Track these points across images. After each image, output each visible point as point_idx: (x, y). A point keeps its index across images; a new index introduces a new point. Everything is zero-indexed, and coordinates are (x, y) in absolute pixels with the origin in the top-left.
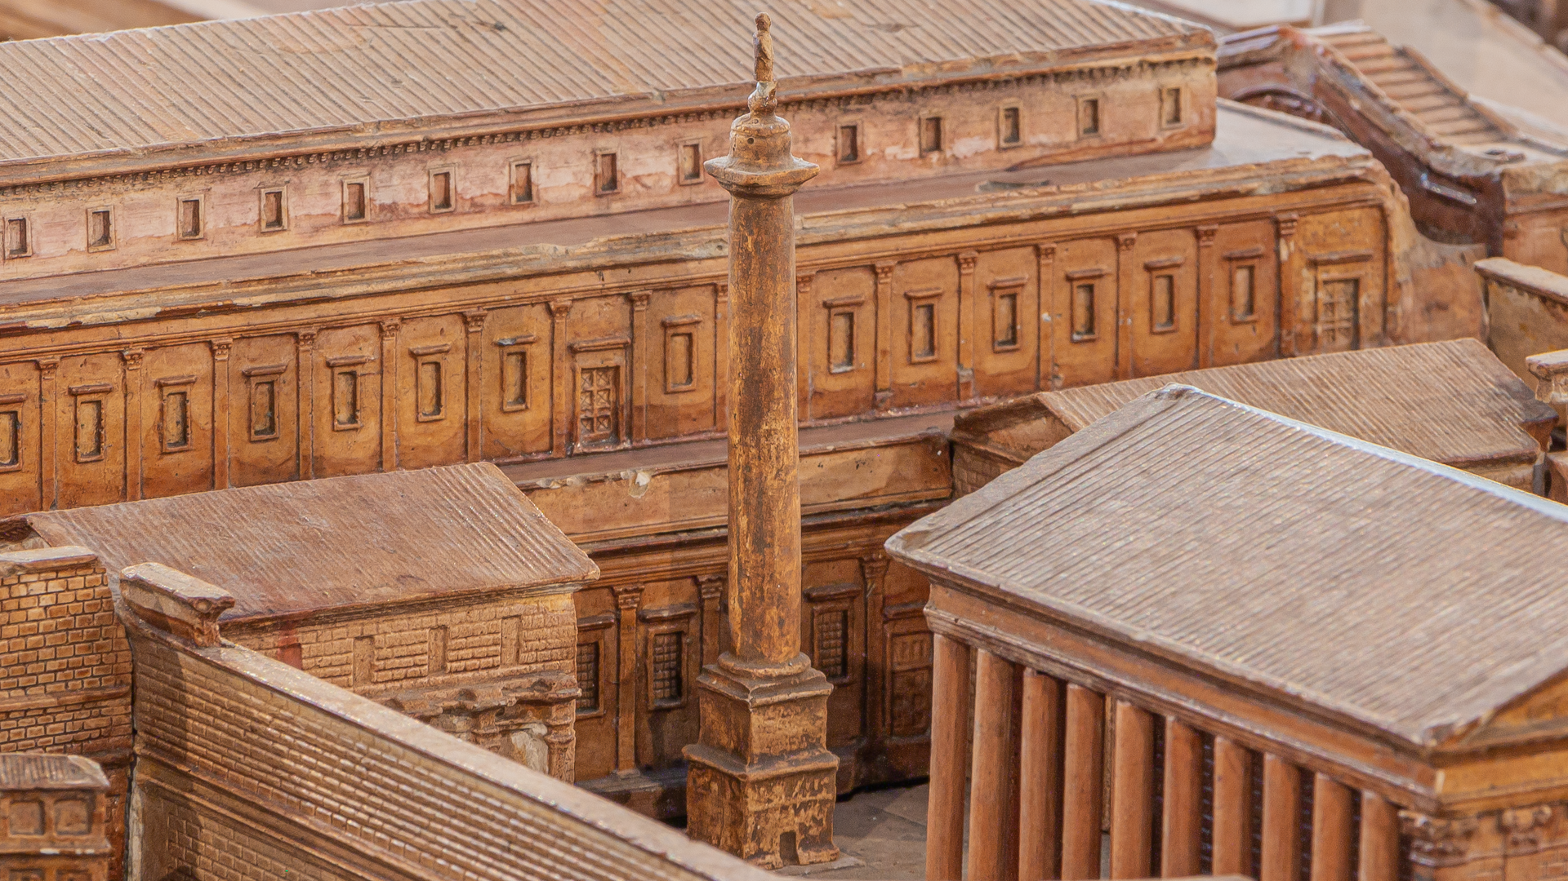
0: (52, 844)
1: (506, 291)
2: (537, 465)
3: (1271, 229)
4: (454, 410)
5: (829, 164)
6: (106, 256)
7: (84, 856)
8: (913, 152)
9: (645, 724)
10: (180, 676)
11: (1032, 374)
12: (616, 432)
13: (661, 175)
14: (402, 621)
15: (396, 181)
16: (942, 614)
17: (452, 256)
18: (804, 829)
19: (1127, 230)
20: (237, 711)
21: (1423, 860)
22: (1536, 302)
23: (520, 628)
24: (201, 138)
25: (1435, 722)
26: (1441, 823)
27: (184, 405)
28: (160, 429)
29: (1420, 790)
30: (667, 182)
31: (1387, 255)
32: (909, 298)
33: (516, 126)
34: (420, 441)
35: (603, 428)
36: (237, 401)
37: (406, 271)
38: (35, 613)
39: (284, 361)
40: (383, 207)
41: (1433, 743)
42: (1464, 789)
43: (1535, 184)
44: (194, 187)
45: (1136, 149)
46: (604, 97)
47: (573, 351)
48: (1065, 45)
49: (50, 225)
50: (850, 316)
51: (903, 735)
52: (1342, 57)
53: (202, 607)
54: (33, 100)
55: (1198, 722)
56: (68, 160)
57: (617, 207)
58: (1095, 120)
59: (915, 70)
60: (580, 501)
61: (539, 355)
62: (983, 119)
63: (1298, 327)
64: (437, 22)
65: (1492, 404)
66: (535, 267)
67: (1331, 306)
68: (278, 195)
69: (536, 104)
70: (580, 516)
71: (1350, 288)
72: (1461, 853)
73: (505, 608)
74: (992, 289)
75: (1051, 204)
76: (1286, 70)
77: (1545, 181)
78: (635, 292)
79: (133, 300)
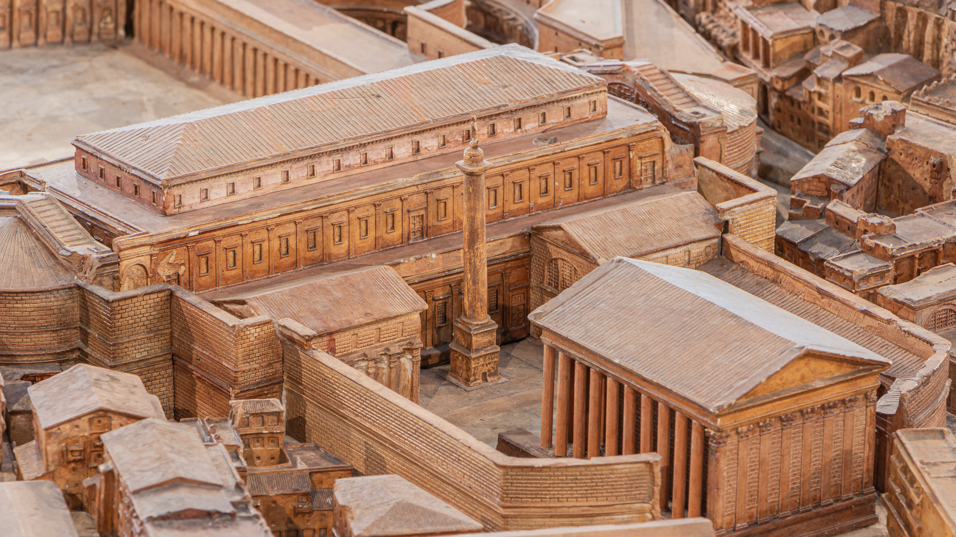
0: (266, 429)
1: (388, 195)
2: (399, 249)
3: (627, 148)
4: (372, 234)
5: (486, 137)
6: (259, 191)
7: (277, 433)
8: (512, 130)
9: (435, 332)
10: (300, 358)
11: (552, 202)
12: (422, 235)
13: (433, 146)
14: (366, 328)
15: (350, 157)
16: (547, 339)
17: (371, 186)
18: (489, 371)
19: (582, 154)
20: (320, 373)
21: (713, 445)
22: (714, 174)
23: (403, 325)
24: (289, 150)
25: (717, 404)
26: (719, 434)
27: (287, 242)
28: (280, 250)
29: (712, 423)
30: (435, 148)
31: (663, 152)
32: (514, 183)
33: (388, 137)
34: (361, 245)
35: (418, 234)
36: (304, 239)
37: (357, 192)
38: (252, 339)
39: (318, 225)
40: (346, 166)
41: (717, 412)
42: (726, 423)
43: (710, 125)
44: (287, 167)
45: (582, 121)
46: (415, 123)
47: (409, 211)
48: (560, 90)
49: (242, 184)
50: (496, 191)
51: (515, 326)
52: (643, 75)
53: (307, 338)
54: (234, 138)
55: (636, 389)
56: (247, 162)
57: (419, 158)
58: (569, 113)
59: (513, 104)
60: (414, 265)
61: (398, 214)
62: (534, 117)
63: (636, 178)
64: (359, 96)
65: (704, 217)
66: (397, 187)
67: (646, 170)
68: (313, 166)
69: (394, 128)
70: (414, 270)
71: (652, 164)
72: (725, 442)
73: (398, 320)
74: (540, 177)
75: (558, 149)
76: (624, 77)
77: (713, 123)
78: (428, 191)
79: (271, 211)
